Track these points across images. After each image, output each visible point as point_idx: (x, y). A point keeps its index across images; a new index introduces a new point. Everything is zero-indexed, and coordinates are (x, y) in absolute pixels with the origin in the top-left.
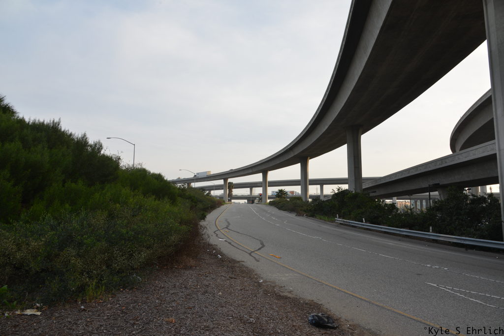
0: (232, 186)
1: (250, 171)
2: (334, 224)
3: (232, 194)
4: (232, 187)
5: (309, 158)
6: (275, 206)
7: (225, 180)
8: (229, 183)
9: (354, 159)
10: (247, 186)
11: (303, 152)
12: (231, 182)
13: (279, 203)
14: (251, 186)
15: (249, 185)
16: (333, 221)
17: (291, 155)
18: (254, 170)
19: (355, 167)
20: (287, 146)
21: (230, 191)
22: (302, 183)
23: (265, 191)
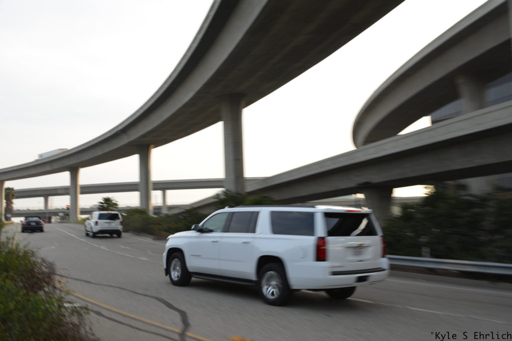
0: (11, 194)
1: (48, 168)
5: (152, 146)
10: (38, 193)
12: (10, 187)
14: (46, 193)
15: (42, 193)
18: (56, 166)
21: (9, 203)
23: (74, 201)
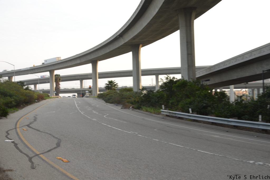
0: (58, 79)
1: (78, 61)
2: (160, 116)
3: (59, 87)
4: (60, 79)
5: (141, 45)
6: (103, 99)
7: (51, 72)
8: (56, 75)
9: (187, 45)
10: (76, 78)
11: (134, 38)
12: (58, 74)
13: (107, 95)
14: (81, 78)
15: (78, 78)
16: (159, 113)
17: (122, 42)
18: (83, 60)
19: (188, 54)
20: (117, 33)
21: (58, 84)
22: (135, 73)
23: (95, 83)
